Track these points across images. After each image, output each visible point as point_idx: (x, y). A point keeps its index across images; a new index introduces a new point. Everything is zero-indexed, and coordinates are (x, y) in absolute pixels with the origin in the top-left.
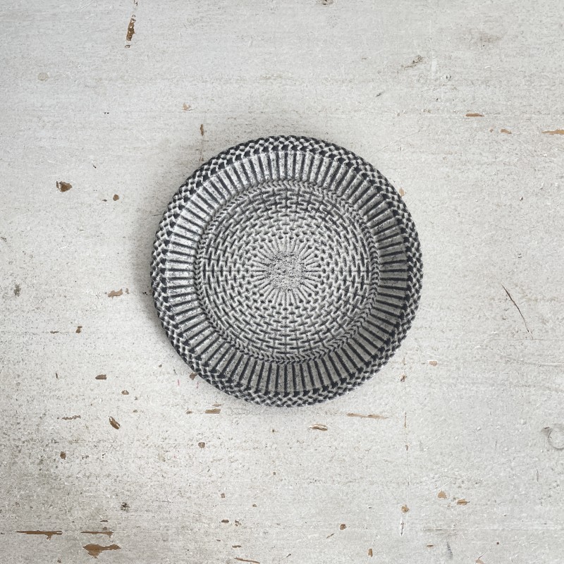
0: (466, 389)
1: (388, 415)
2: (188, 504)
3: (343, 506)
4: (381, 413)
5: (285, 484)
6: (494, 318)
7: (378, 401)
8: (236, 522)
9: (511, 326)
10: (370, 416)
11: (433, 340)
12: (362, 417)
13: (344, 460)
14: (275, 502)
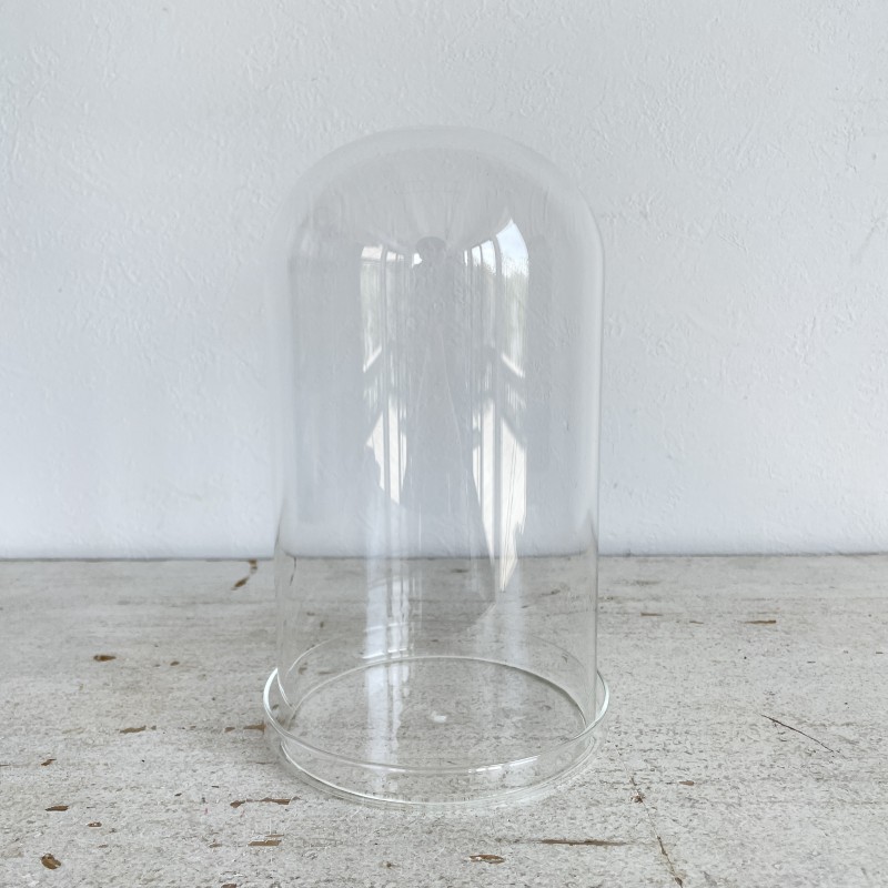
0: (762, 809)
1: (625, 841)
4: (611, 838)
6: (768, 740)
7: (599, 826)
9: (799, 747)
10: (588, 842)
11: (675, 761)
12: (571, 844)
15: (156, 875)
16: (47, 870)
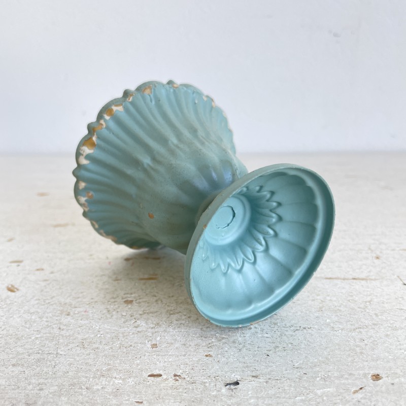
1: (377, 278)
2: (92, 356)
3: (361, 353)
4: (368, 277)
5: (257, 333)
7: (357, 270)
8: (175, 375)
12: (343, 279)
13: (338, 309)
14: (244, 350)
15: (81, 295)
16: (10, 293)
